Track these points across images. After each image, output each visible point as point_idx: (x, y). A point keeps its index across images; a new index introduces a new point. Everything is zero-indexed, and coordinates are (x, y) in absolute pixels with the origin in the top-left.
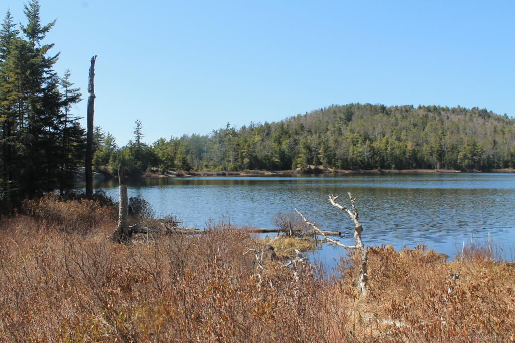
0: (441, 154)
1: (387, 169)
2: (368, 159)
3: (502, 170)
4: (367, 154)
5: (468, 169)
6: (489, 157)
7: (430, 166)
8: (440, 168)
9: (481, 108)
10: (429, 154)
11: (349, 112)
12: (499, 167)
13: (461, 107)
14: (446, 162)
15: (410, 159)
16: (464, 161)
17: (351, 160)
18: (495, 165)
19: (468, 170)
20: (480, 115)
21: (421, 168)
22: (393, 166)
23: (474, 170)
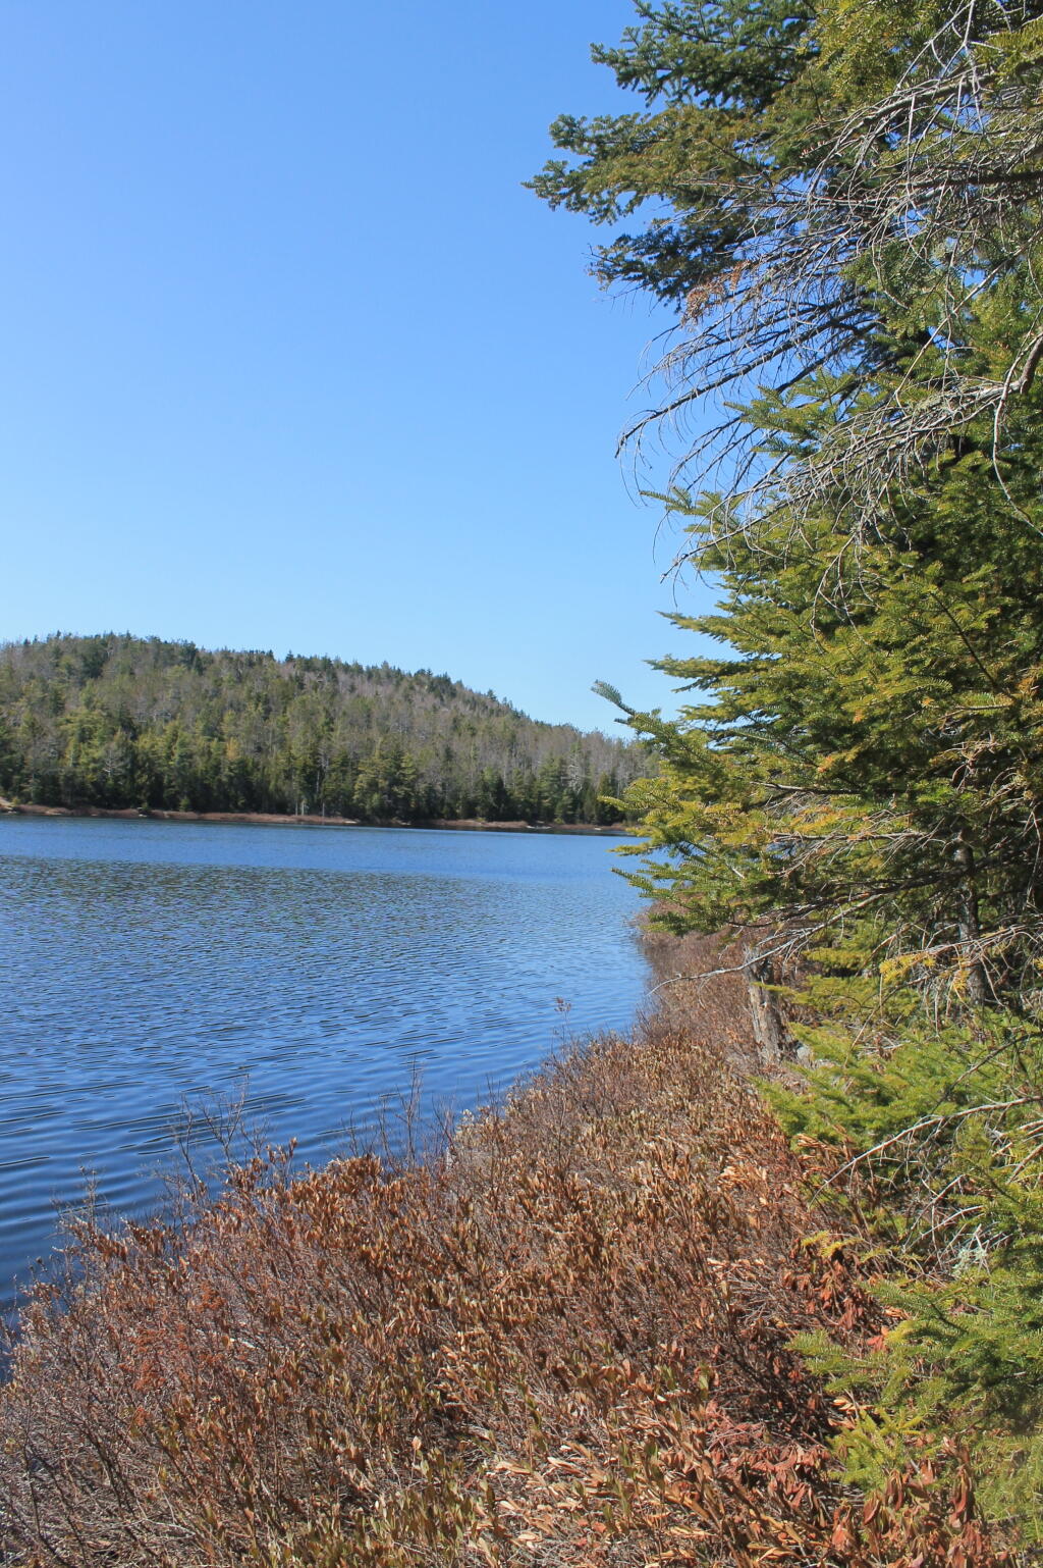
0: (312, 777)
1: (167, 809)
2: (116, 779)
3: (461, 822)
4: (113, 767)
5: (380, 817)
6: (431, 790)
7: (282, 807)
8: (309, 812)
9: (435, 674)
10: (283, 776)
11: (97, 654)
12: (454, 816)
13: (391, 665)
14: (325, 796)
15: (231, 783)
16: (371, 797)
17: (70, 779)
18: (446, 809)
19: (378, 820)
20: (432, 688)
21: (257, 810)
22: (184, 801)
23: (394, 820)
